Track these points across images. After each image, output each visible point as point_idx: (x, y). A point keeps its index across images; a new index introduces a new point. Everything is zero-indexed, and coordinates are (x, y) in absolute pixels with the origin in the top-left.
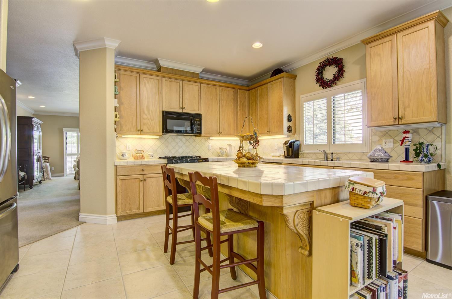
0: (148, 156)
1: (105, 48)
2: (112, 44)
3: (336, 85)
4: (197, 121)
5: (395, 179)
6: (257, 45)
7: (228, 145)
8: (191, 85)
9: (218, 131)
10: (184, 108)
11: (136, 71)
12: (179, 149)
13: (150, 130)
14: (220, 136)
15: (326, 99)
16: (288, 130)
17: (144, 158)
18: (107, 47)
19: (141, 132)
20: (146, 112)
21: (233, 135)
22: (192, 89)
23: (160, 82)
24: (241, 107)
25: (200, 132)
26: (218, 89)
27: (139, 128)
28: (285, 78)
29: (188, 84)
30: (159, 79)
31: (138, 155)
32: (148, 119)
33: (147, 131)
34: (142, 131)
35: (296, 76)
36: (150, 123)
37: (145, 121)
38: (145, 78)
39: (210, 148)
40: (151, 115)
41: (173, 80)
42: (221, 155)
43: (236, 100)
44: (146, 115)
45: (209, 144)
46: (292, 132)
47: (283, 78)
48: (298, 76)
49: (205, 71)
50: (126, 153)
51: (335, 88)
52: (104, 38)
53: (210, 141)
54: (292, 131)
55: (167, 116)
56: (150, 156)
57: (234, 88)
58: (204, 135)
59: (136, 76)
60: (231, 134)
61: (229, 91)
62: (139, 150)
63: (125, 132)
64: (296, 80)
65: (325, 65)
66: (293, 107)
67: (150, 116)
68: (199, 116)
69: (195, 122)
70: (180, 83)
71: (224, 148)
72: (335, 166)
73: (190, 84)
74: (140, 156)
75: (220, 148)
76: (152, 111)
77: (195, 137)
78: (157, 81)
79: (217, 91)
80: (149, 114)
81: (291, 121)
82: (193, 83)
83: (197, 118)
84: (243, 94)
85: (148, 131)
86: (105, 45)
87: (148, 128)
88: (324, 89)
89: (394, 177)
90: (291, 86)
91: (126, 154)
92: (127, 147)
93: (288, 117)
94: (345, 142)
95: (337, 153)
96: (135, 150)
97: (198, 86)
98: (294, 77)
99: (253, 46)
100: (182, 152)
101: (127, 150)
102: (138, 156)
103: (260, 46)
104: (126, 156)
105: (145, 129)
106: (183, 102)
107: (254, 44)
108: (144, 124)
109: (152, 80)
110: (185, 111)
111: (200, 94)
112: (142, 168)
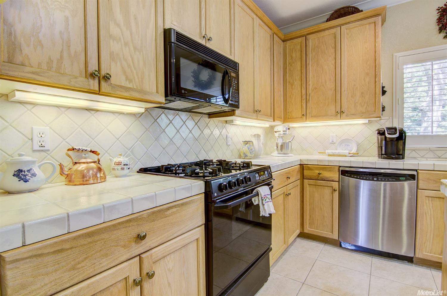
0: (116, 167)
4: (233, 77)
9: (256, 108)
10: (210, 39)
13: (130, 81)
14: (258, 116)
19: (103, 83)
24: (277, 67)
25: (237, 104)
26: (254, 19)
27: (93, 67)
31: (82, 167)
32: (126, 44)
34: (107, 79)
36: (132, 59)
37: (115, 47)
39: (230, 142)
40: (133, 29)
43: (272, 53)
45: (228, 133)
50: (33, 162)
53: (228, 128)
67: (131, 34)
68: (235, 67)
74: (88, 170)
75: (247, 142)
76: (135, 17)
77: (209, 118)
79: (254, 25)
80: (128, 24)
83: (233, 72)
85: (124, 83)
87: (124, 72)
91: (36, 170)
92: (36, 139)
96: (69, 150)
101: (34, 151)
102: (82, 172)
104: (34, 175)
105: (115, 73)
106: (207, 23)
111: (233, 18)
112: (135, 231)
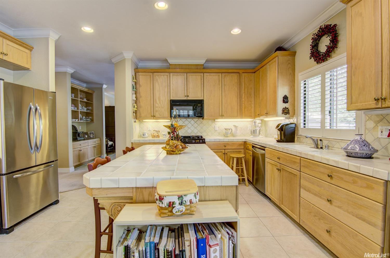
1: (125, 59)
2: (128, 55)
3: (331, 58)
4: (199, 106)
5: (354, 183)
6: (236, 31)
7: (233, 126)
8: (195, 75)
9: (221, 114)
10: (188, 96)
11: (150, 71)
12: (188, 130)
13: (161, 115)
14: (223, 118)
15: (320, 76)
16: (283, 112)
17: (159, 137)
18: (126, 58)
20: (158, 102)
21: (236, 116)
22: (195, 79)
23: (169, 76)
24: (246, 90)
25: (201, 115)
26: (220, 76)
27: (152, 115)
28: (279, 57)
29: (192, 75)
30: (167, 75)
32: (160, 107)
33: (159, 116)
34: (155, 116)
35: (295, 52)
36: (161, 110)
37: (157, 109)
38: (157, 75)
39: (217, 129)
40: (161, 104)
41: (179, 74)
42: (225, 135)
43: (240, 84)
44: (158, 104)
45: (216, 126)
46: (289, 114)
47: (277, 57)
48: (297, 51)
49: (207, 61)
50: (146, 133)
51: (330, 62)
52: (123, 52)
53: (216, 123)
54: (289, 112)
55: (174, 103)
56: (163, 136)
57: (238, 73)
58: (207, 118)
59: (150, 75)
60: (234, 117)
61: (232, 76)
62: (156, 130)
63: (143, 118)
64: (295, 57)
65: (320, 36)
66: (291, 87)
68: (201, 102)
69: (197, 107)
70: (185, 76)
71: (229, 129)
72: (301, 157)
73: (193, 75)
74: (156, 135)
75: (226, 129)
76: (162, 100)
77: (203, 119)
78: (166, 77)
79: (220, 78)
80: (160, 103)
81: (287, 102)
82: (196, 74)
83: (199, 104)
84: (248, 77)
86: (124, 57)
87: (159, 114)
88: (318, 64)
89: (353, 180)
90: (288, 65)
92: (149, 128)
93: (284, 98)
94: (336, 128)
95: (330, 140)
96: (154, 131)
97: (201, 75)
98: (294, 54)
99: (232, 32)
100: (191, 132)
101: (148, 131)
102: (154, 135)
103: (238, 31)
104: (145, 135)
105: (157, 115)
106: (188, 91)
107: (233, 30)
108: (156, 111)
109: (162, 76)
110: (189, 98)
111: (202, 83)
